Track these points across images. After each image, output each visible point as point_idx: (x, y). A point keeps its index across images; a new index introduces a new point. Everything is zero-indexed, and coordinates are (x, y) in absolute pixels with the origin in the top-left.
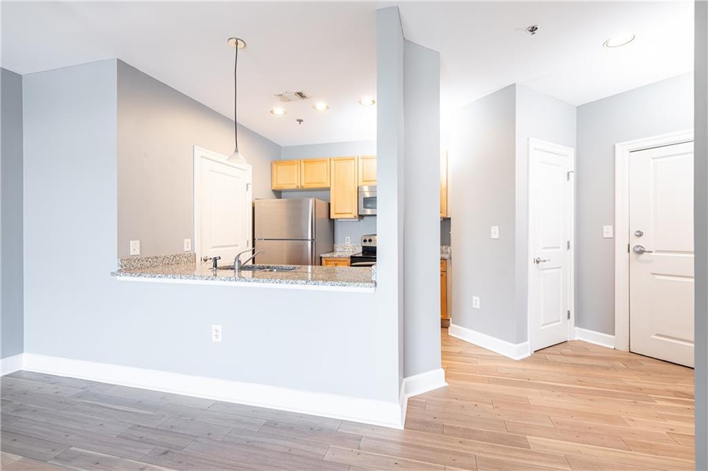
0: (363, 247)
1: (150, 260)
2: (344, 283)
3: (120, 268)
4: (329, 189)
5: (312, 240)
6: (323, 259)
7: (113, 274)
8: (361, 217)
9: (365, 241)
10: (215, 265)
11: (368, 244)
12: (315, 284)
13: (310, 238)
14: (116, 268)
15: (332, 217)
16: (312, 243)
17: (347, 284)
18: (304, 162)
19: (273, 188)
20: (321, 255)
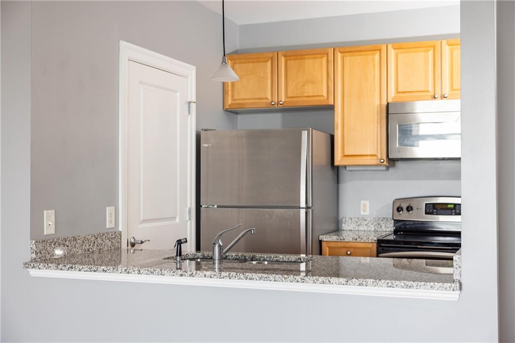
0: (396, 221)
1: (67, 243)
2: (410, 283)
3: (34, 256)
4: (331, 108)
5: (307, 208)
6: (324, 244)
7: (27, 265)
8: (392, 162)
9: (399, 209)
10: (179, 253)
11: (404, 216)
12: (360, 285)
13: (303, 204)
14: (29, 256)
15: (337, 163)
16: (306, 213)
17: (415, 284)
18: (285, 56)
19: (227, 107)
20: (321, 237)
